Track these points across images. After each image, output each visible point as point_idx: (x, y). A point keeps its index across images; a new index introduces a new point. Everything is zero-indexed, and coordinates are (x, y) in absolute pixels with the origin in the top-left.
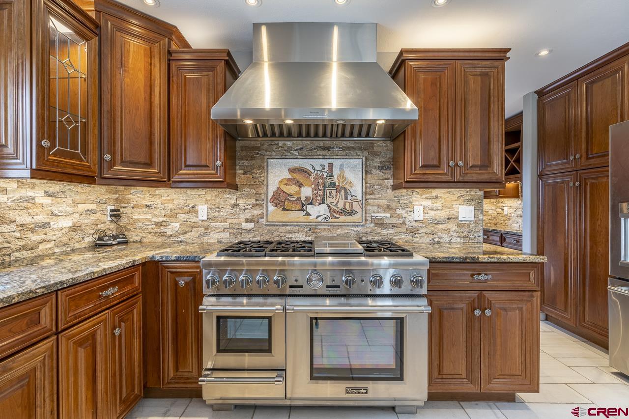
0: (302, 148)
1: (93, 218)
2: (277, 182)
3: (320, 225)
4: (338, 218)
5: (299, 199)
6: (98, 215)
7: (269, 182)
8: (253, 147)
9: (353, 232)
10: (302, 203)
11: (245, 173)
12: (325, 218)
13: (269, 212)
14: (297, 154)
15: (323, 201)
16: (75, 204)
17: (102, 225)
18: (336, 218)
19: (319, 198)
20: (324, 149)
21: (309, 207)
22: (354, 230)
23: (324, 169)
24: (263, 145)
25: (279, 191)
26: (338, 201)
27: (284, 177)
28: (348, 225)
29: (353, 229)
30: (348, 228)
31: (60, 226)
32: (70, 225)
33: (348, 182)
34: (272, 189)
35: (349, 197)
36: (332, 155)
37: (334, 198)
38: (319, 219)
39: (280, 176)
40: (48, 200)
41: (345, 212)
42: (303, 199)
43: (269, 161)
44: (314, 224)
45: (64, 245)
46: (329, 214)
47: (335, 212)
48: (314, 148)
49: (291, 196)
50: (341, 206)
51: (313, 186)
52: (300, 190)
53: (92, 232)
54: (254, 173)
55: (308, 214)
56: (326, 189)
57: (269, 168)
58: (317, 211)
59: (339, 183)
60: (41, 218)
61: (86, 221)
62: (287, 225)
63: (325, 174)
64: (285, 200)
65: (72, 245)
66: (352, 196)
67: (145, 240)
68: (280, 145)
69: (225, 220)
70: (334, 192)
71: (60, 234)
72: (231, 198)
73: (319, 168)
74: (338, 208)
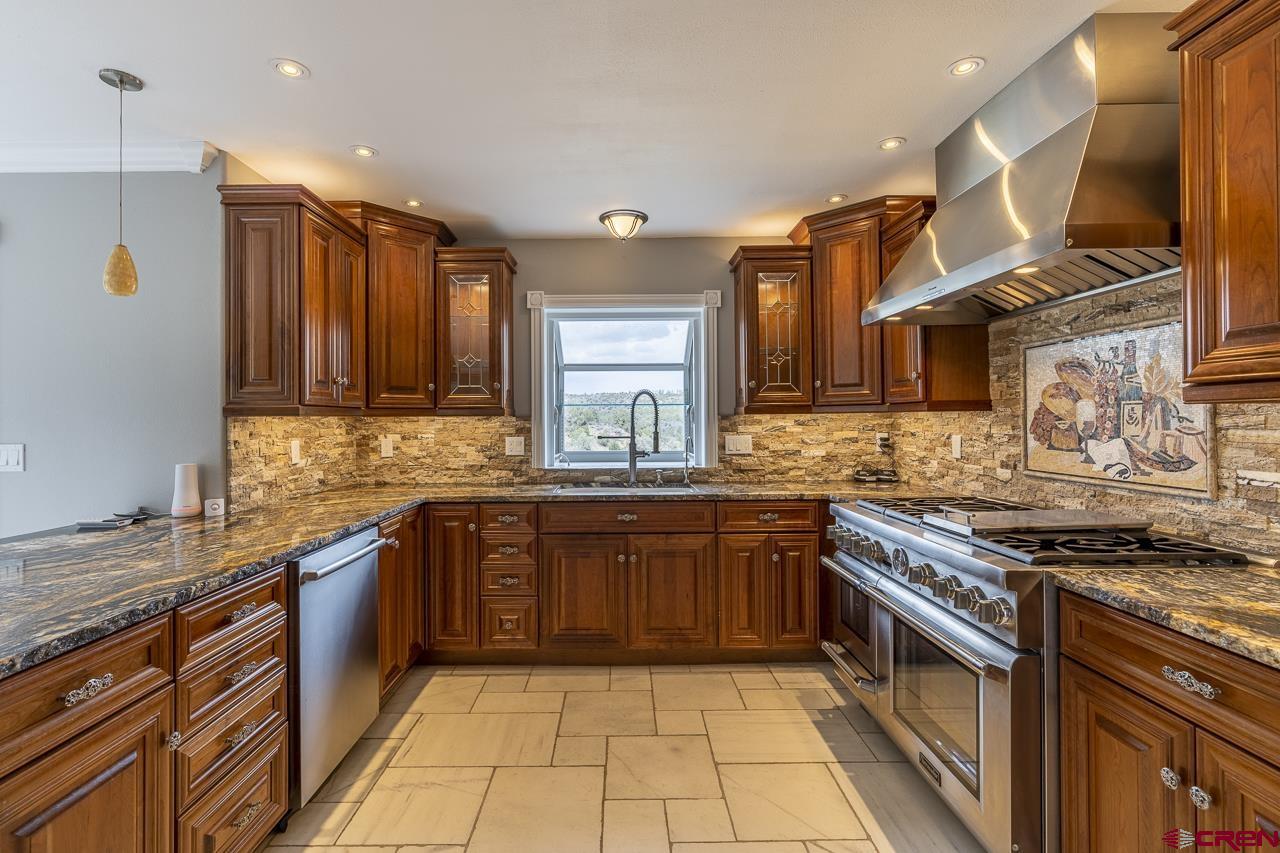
0: (1078, 317)
1: (854, 447)
2: (1039, 392)
3: (1114, 487)
4: (1149, 474)
5: (1072, 427)
6: (861, 444)
7: (1029, 394)
8: (1007, 330)
9: (1184, 515)
10: (1080, 437)
11: (999, 379)
12: (1121, 473)
13: (1029, 451)
14: (1069, 331)
15: (1117, 432)
16: (829, 432)
17: (869, 457)
18: (1144, 473)
19: (1108, 425)
20: (1118, 310)
21: (1091, 443)
22: (1185, 511)
23: (1116, 356)
24: (1019, 323)
25: (1043, 410)
26: (1148, 433)
27: (1050, 381)
28: (1173, 496)
29: (1185, 506)
30: (1173, 502)
31: (811, 454)
32: (824, 454)
33: (1169, 383)
34: (1033, 406)
35: (1174, 423)
36: (1135, 319)
37: (1140, 426)
38: (1111, 473)
39: (1043, 380)
40: (799, 429)
41: (1165, 462)
42: (1080, 427)
43: (1028, 352)
44: (1101, 482)
45: (816, 474)
46: (1129, 464)
47: (1141, 460)
48: (1099, 312)
49: (1061, 419)
50: (1154, 443)
51: (1097, 399)
52: (1074, 409)
53: (852, 463)
54: (1009, 378)
55: (1089, 460)
56: (1123, 402)
57: (1028, 366)
58: (1107, 453)
59: (1149, 388)
60: (791, 446)
61: (844, 451)
62: (1055, 480)
63: (1120, 369)
64: (1051, 428)
65: (826, 475)
66: (1181, 419)
67: (912, 481)
68: (1043, 319)
69: (978, 462)
70: (1139, 410)
71: (812, 462)
72: (982, 421)
73: (1106, 355)
74: (1148, 449)
